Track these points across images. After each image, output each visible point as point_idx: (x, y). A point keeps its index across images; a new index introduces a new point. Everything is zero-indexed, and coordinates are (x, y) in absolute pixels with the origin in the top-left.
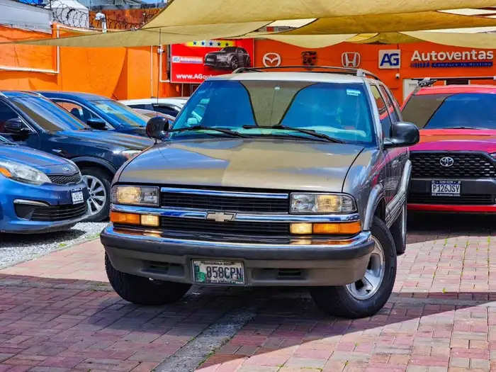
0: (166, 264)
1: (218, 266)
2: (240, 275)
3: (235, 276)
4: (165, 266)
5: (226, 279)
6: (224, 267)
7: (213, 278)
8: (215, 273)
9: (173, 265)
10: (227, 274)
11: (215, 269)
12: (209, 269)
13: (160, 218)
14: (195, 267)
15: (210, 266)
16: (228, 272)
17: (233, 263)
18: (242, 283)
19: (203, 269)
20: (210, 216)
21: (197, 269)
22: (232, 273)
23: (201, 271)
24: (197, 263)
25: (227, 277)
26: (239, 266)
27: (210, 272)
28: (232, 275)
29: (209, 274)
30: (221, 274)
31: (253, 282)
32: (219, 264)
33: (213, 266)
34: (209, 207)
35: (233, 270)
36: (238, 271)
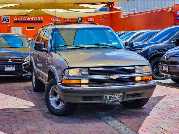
1: (114, 95)
2: (121, 98)
3: (119, 98)
4: (91, 98)
5: (115, 100)
6: (116, 95)
7: (111, 100)
8: (112, 98)
9: (94, 97)
10: (116, 98)
11: (112, 97)
12: (110, 97)
13: (89, 80)
14: (105, 96)
15: (110, 95)
16: (117, 97)
17: (119, 94)
18: (121, 100)
19: (108, 97)
20: (111, 77)
21: (106, 97)
22: (118, 97)
23: (107, 98)
24: (106, 95)
25: (116, 99)
26: (121, 94)
27: (110, 98)
28: (118, 98)
29: (110, 99)
30: (114, 98)
31: (126, 99)
32: (114, 94)
33: (112, 95)
34: (108, 74)
35: (119, 96)
36: (120, 96)
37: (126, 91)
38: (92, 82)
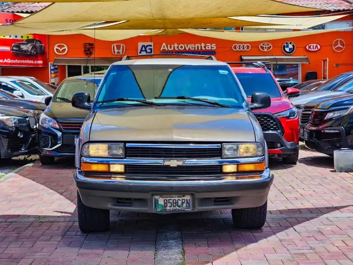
0: (130, 199)
1: (173, 199)
2: (189, 204)
3: (184, 205)
4: (128, 201)
5: (178, 208)
6: (177, 199)
7: (168, 208)
8: (170, 204)
9: (136, 200)
10: (179, 204)
11: (170, 201)
12: (166, 201)
13: (126, 166)
14: (155, 200)
15: (166, 199)
16: (180, 202)
17: (184, 196)
18: (189, 210)
19: (161, 201)
20: (167, 163)
21: (157, 201)
22: (183, 203)
23: (159, 203)
24: (157, 197)
25: (179, 206)
26: (188, 198)
27: (166, 203)
28: (182, 205)
29: (166, 205)
30: (175, 205)
31: (198, 208)
32: (173, 197)
33: (169, 198)
34: (163, 157)
35: (183, 201)
36: (187, 202)
37: (196, 192)
38: (130, 171)
